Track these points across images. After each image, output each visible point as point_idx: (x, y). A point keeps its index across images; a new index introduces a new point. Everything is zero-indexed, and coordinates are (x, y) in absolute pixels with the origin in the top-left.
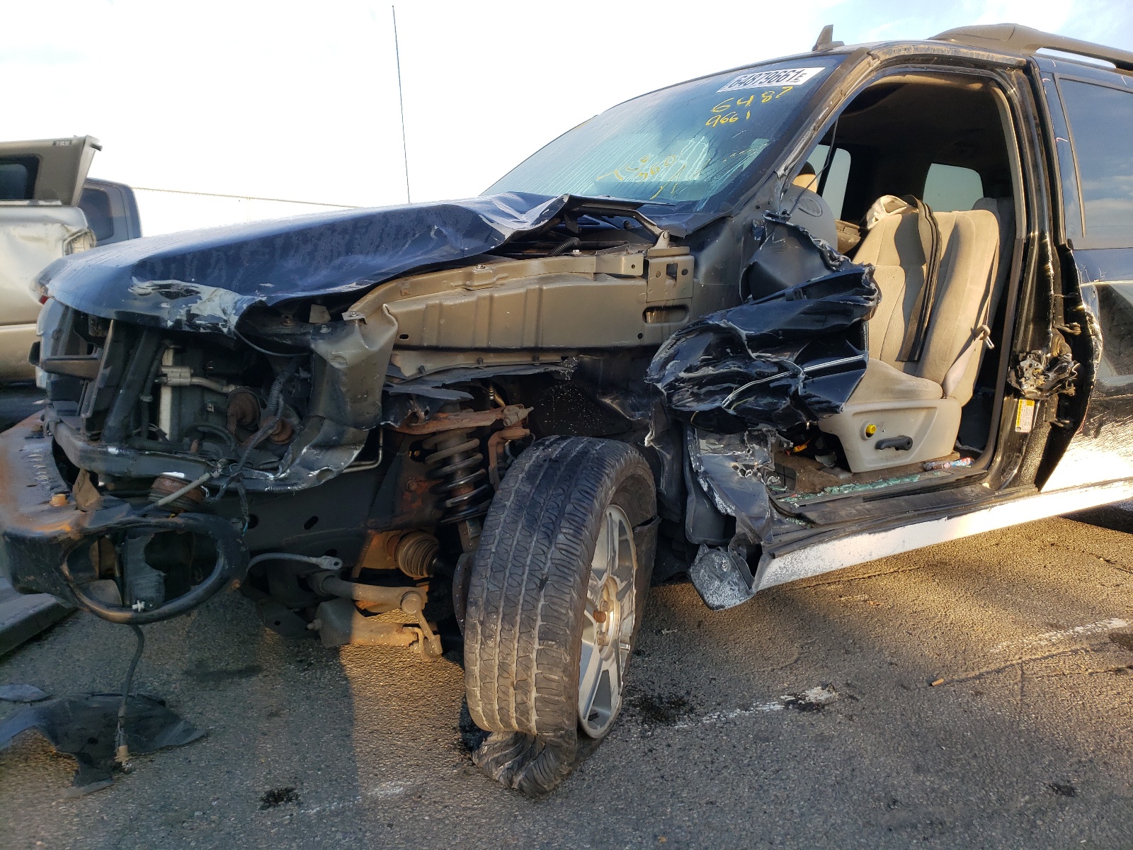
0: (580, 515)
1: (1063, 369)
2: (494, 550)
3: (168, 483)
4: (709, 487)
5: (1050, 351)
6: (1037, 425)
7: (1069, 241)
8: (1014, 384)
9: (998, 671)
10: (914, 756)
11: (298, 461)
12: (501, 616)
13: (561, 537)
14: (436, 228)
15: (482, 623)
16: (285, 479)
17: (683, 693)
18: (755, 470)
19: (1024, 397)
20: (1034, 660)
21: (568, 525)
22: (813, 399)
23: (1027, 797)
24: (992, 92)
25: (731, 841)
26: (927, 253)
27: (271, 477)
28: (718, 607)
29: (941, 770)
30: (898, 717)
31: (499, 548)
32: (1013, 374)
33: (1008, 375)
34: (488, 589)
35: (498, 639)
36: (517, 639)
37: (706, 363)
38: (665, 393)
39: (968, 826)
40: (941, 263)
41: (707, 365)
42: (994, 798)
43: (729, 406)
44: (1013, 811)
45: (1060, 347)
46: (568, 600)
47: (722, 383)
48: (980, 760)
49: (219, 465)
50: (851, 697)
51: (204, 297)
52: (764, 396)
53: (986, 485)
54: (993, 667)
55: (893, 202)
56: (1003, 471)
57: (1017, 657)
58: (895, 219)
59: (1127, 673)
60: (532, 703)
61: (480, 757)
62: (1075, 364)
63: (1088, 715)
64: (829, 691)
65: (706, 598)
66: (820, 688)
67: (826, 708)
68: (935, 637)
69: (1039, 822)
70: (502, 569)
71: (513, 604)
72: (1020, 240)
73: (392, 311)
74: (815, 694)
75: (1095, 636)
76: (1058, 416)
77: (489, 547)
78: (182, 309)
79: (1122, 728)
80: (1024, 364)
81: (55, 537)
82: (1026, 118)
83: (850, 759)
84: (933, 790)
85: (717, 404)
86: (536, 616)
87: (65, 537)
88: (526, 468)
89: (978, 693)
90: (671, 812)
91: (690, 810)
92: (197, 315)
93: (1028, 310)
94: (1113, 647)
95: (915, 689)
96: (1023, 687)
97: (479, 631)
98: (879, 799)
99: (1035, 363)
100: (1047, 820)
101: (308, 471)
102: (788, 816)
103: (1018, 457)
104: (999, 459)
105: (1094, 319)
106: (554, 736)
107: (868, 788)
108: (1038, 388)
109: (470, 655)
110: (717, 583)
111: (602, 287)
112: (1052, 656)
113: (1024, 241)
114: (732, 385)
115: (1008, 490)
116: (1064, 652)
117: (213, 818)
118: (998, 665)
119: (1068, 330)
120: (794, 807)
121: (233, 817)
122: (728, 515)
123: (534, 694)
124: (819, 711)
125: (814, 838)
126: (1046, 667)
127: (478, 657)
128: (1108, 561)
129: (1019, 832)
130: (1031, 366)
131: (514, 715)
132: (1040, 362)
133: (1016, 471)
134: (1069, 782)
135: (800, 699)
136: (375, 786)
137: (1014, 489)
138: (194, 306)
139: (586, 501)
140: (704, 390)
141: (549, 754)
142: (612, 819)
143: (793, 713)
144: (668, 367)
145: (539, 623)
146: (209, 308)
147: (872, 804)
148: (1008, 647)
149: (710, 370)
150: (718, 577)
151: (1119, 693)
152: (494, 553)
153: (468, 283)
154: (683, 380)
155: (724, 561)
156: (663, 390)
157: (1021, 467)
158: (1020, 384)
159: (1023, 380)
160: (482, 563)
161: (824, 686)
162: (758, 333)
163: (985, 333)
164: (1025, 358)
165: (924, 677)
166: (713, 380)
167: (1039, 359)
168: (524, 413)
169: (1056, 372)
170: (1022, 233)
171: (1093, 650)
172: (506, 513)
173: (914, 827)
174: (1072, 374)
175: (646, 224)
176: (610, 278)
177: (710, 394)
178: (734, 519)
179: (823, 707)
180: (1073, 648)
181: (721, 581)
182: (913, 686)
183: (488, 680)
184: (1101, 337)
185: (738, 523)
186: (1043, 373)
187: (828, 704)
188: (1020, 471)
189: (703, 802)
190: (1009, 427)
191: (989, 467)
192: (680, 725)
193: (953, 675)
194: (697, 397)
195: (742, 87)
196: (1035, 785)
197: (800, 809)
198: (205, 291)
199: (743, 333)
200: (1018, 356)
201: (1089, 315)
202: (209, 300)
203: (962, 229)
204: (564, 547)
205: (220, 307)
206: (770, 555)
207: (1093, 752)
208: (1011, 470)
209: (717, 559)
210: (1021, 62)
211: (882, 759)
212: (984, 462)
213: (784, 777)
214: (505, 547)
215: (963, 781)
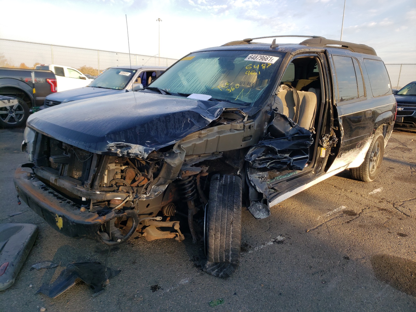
0: (238, 203)
1: (334, 141)
2: (215, 214)
3: (117, 202)
4: (254, 184)
5: (330, 134)
6: (326, 155)
7: (336, 104)
8: (321, 144)
9: (321, 226)
10: (311, 253)
11: (152, 190)
12: (220, 232)
13: (234, 209)
14: (189, 119)
15: (215, 235)
16: (149, 196)
17: (245, 242)
18: (264, 178)
19: (323, 147)
20: (328, 221)
21: (236, 206)
22: (295, 167)
23: (339, 261)
24: (316, 59)
25: (279, 283)
26: (296, 104)
27: (145, 196)
28: (259, 219)
29: (318, 257)
30: (302, 242)
31: (217, 213)
32: (320, 141)
33: (319, 141)
34: (215, 225)
35: (220, 239)
36: (225, 238)
37: (263, 155)
38: (252, 164)
39: (329, 271)
40: (300, 106)
41: (263, 156)
42: (332, 262)
43: (268, 166)
44: (338, 265)
45: (333, 133)
46: (239, 227)
47: (266, 160)
48: (326, 253)
49: (131, 194)
50: (288, 238)
51: (133, 148)
52: (278, 164)
53: (313, 172)
54: (319, 224)
55: (284, 86)
56: (317, 168)
57: (324, 221)
58: (285, 92)
59: (350, 223)
60: (230, 255)
61: (206, 269)
62: (337, 139)
63: (345, 236)
64: (282, 237)
65: (255, 216)
66: (280, 236)
67: (284, 242)
68: (302, 216)
69: (344, 268)
70: (219, 219)
71: (224, 229)
72: (323, 103)
73: (183, 147)
74: (279, 238)
75: (339, 212)
76: (331, 152)
77: (214, 213)
78: (125, 151)
79: (354, 239)
80: (324, 138)
81: (96, 224)
82: (325, 67)
83: (296, 256)
84: (319, 262)
85: (265, 166)
86: (231, 232)
87: (100, 223)
88: (217, 188)
89: (318, 233)
90: (261, 277)
91: (265, 276)
92: (131, 153)
93: (325, 123)
94: (345, 215)
95: (303, 234)
96: (328, 230)
97: (214, 237)
98: (307, 267)
99: (327, 138)
100: (346, 267)
101: (155, 193)
102: (288, 274)
103: (321, 164)
104: (316, 165)
105: (342, 126)
106: (236, 263)
107: (304, 264)
108: (327, 145)
109: (211, 243)
110: (258, 212)
111: (234, 134)
112: (332, 219)
113: (324, 103)
114: (269, 161)
115: (319, 174)
116: (334, 218)
117: (141, 296)
118: (320, 224)
119: (334, 128)
120: (289, 272)
121: (147, 295)
122: (261, 193)
123: (231, 253)
124: (283, 243)
125: (297, 279)
126: (332, 223)
127: (214, 244)
128: (335, 186)
129: (341, 271)
130: (326, 139)
131: (225, 258)
132: (328, 138)
133: (320, 168)
134: (347, 256)
135: (276, 240)
136: (180, 281)
137: (320, 173)
138: (129, 150)
139: (239, 198)
140: (261, 162)
141: (231, 267)
142: (247, 282)
143: (277, 245)
144: (253, 156)
145: (231, 234)
146: (135, 151)
147: (306, 268)
148: (320, 218)
149: (264, 157)
150: (258, 210)
151: (350, 229)
152: (215, 215)
153: (200, 136)
154: (257, 160)
155: (260, 206)
156: (251, 163)
157: (322, 167)
158: (323, 144)
159: (323, 143)
160: (212, 218)
161: (281, 235)
162: (281, 149)
163: (313, 129)
164: (324, 137)
165: (304, 230)
166: (264, 159)
167: (328, 137)
168: (207, 168)
169: (332, 141)
170: (324, 101)
171: (340, 216)
172: (216, 202)
173: (318, 273)
174: (336, 142)
175: (242, 113)
176: (235, 131)
177: (263, 163)
178: (262, 194)
179: (283, 242)
180: (336, 216)
181: (260, 211)
182: (302, 233)
183: (217, 250)
184: (343, 131)
185: (264, 195)
186: (328, 141)
187: (284, 241)
188: (321, 168)
189: (267, 273)
190: (319, 156)
191: (313, 167)
192: (250, 252)
193: (311, 228)
194: (260, 164)
195: (253, 60)
196: (340, 258)
197: (291, 272)
198: (133, 146)
199: (277, 149)
200: (322, 136)
201: (341, 125)
202: (134, 148)
203: (306, 98)
204: (236, 212)
205: (139, 151)
206: (269, 201)
207: (350, 246)
208: (319, 168)
209: (258, 205)
210: (323, 51)
211: (304, 255)
212: (312, 165)
213: (283, 264)
214: (219, 213)
215: (324, 259)
